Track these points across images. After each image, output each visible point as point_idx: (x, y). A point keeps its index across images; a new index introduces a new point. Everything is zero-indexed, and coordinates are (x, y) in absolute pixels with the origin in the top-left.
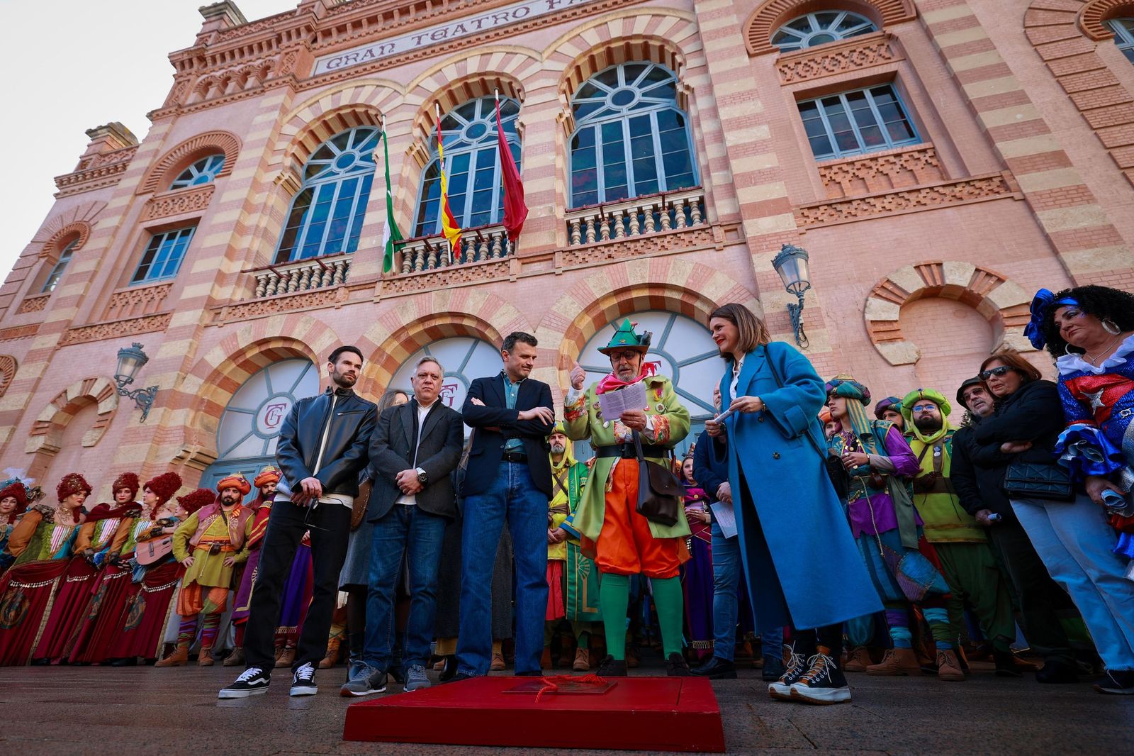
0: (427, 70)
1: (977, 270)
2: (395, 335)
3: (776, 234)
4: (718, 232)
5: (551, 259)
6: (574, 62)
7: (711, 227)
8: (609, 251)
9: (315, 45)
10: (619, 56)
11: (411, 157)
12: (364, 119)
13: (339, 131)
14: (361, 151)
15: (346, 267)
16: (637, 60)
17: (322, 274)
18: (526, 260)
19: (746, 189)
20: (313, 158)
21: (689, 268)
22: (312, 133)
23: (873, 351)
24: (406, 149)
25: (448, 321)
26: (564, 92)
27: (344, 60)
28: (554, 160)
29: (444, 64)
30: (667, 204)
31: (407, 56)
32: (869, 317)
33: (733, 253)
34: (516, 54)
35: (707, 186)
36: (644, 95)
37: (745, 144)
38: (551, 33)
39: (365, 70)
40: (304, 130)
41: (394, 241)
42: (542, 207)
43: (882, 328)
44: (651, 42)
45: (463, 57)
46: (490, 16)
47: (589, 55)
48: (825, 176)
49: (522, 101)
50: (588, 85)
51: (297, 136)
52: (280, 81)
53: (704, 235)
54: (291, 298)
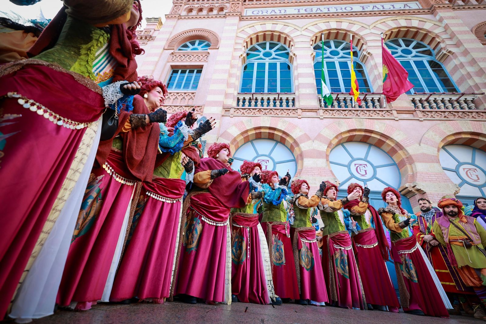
0: (309, 23)
5: (414, 113)
8: (444, 114)
9: (245, 3)
10: (401, 34)
13: (262, 41)
14: (275, 51)
15: (292, 100)
16: (408, 38)
18: (400, 112)
20: (249, 51)
22: (251, 39)
27: (261, 12)
29: (318, 22)
31: (297, 16)
34: (355, 24)
36: (417, 52)
38: (371, 19)
40: (248, 37)
44: (421, 31)
45: (327, 21)
46: (333, 7)
47: (392, 31)
51: (245, 39)
52: (234, 14)
54: (270, 110)
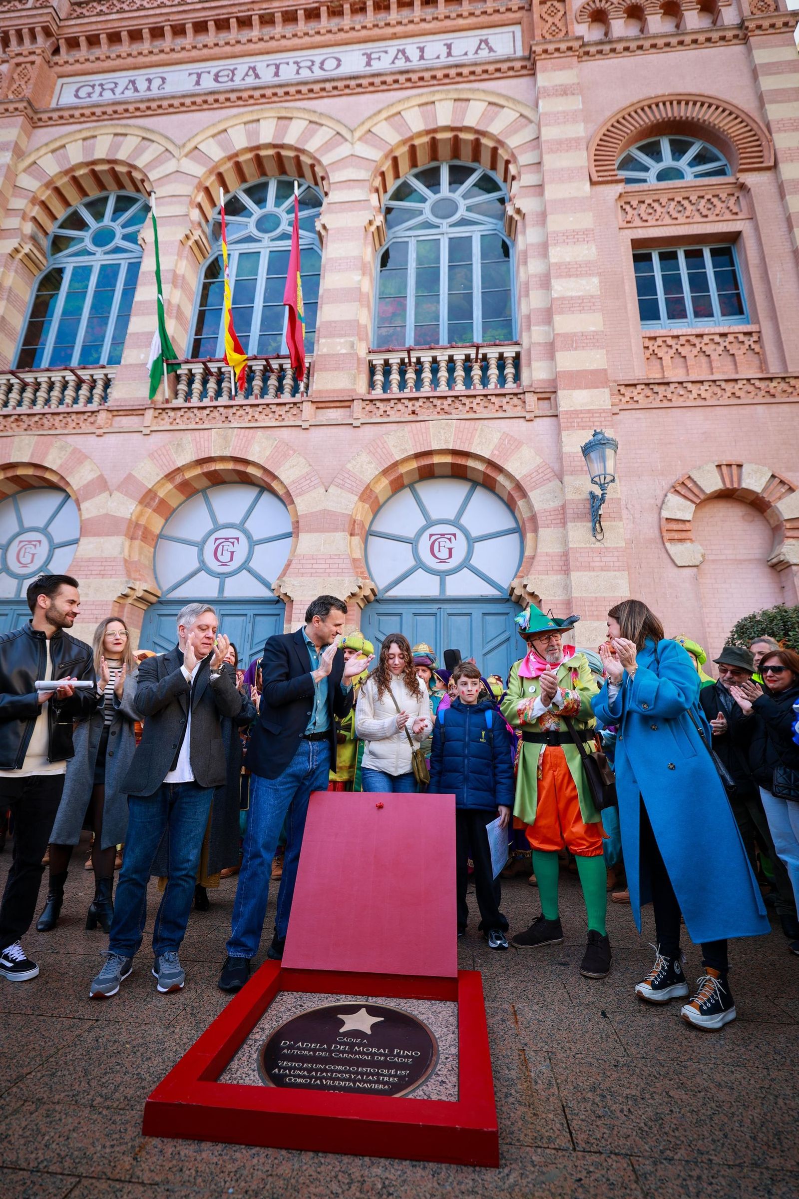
0: (208, 128)
1: (773, 476)
2: (170, 477)
3: (589, 411)
4: (530, 399)
5: (349, 407)
6: (392, 151)
7: (524, 393)
8: (413, 405)
9: (56, 59)
10: (444, 151)
11: (187, 249)
12: (126, 181)
13: (94, 194)
14: (124, 226)
15: (107, 383)
16: (465, 161)
17: (78, 388)
18: (321, 405)
19: (566, 353)
20: (61, 227)
21: (496, 437)
22: (57, 190)
23: (663, 550)
24: (181, 237)
25: (230, 466)
26: (377, 191)
27: (98, 89)
28: (360, 281)
29: (231, 123)
30: (480, 356)
31: (182, 100)
32: (665, 514)
33: (543, 426)
34: (322, 125)
35: (525, 341)
36: (469, 209)
37: (572, 298)
38: (367, 103)
39: (126, 110)
40: (47, 185)
41: (167, 360)
42: (342, 340)
43: (675, 526)
44: (484, 141)
45: (255, 117)
46: (291, 61)
47: (409, 144)
48: (647, 348)
49: (326, 194)
50: (405, 184)
51: (38, 194)
52: (11, 107)
53: (515, 401)
54: (40, 416)
